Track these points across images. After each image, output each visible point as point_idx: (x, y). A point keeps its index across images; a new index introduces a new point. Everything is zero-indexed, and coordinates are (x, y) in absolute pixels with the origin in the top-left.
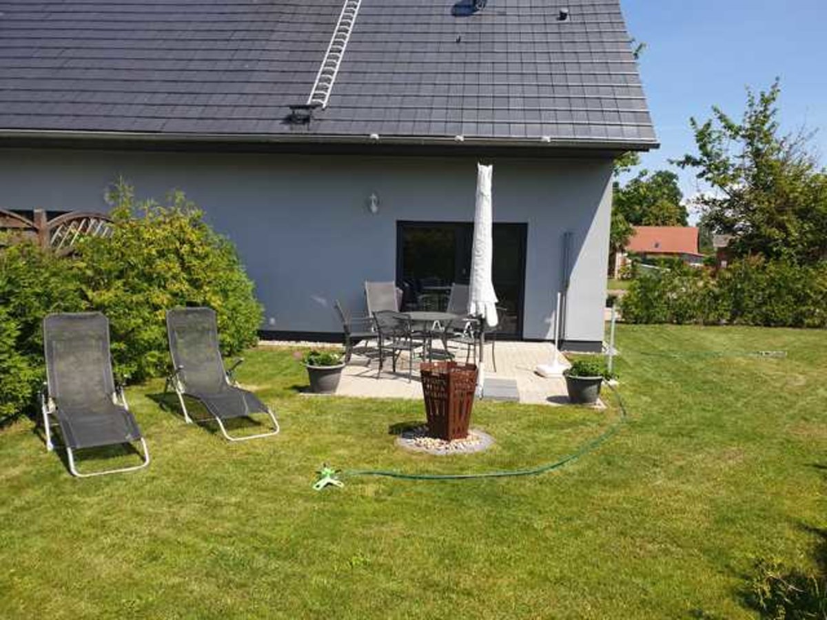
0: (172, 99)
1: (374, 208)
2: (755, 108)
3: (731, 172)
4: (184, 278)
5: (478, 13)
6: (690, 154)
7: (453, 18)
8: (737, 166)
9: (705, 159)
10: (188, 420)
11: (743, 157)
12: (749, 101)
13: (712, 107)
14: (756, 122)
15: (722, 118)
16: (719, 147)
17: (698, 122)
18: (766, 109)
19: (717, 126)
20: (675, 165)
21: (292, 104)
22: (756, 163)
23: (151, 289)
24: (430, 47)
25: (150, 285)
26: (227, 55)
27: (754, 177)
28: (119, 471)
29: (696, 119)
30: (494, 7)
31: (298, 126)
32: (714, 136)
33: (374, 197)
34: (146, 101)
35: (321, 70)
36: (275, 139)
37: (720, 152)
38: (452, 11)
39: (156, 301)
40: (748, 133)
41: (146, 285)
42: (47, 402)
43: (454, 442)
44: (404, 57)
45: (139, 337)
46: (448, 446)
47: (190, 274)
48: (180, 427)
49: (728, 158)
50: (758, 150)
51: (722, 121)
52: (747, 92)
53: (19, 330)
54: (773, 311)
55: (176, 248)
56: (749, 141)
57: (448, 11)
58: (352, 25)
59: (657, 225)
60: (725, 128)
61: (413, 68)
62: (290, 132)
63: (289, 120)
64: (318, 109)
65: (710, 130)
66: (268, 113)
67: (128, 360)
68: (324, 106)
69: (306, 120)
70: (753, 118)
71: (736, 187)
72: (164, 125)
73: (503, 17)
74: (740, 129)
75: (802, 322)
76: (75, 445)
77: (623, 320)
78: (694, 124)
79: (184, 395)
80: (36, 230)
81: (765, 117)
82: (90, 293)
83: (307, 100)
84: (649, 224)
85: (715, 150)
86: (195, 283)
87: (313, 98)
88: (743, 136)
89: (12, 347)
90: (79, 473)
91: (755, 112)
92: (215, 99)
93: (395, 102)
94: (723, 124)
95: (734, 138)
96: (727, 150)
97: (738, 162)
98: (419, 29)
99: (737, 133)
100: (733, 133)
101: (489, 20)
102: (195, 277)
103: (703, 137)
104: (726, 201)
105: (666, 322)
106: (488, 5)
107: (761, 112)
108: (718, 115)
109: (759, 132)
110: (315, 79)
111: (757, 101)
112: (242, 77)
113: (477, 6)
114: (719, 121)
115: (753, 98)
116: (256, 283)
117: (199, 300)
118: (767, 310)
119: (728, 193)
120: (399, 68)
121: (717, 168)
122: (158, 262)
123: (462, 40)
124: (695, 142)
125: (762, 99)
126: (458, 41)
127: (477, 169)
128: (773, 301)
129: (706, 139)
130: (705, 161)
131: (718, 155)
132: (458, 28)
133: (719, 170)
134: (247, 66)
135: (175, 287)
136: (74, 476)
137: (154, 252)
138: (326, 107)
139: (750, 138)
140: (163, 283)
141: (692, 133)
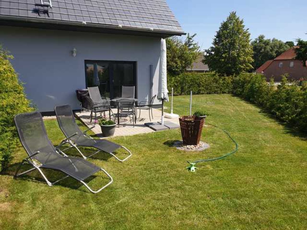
33: (75, 50)
63: (36, 11)
68: (51, 6)
69: (46, 12)
75: (200, 92)
87: (43, 1)
136: (93, 193)
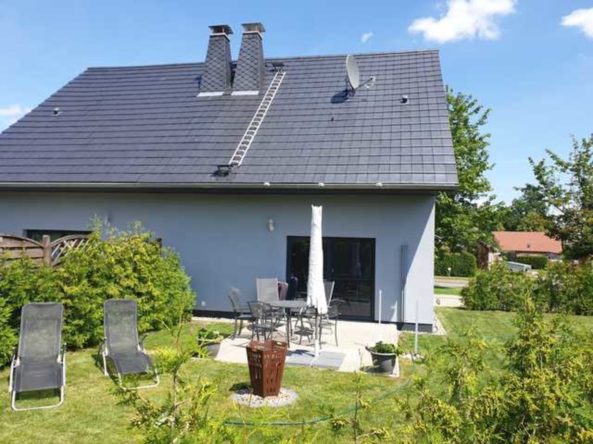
0: (147, 161)
1: (272, 228)
2: (579, 149)
3: (563, 196)
4: (134, 277)
5: (349, 100)
6: (530, 183)
7: (331, 104)
8: (568, 191)
9: (542, 186)
10: (106, 374)
11: (572, 184)
12: (575, 145)
13: (546, 150)
14: (580, 159)
15: (553, 157)
16: (552, 178)
17: (534, 160)
18: (588, 151)
19: (549, 163)
20: (519, 191)
21: (218, 164)
22: (583, 189)
23: (109, 284)
24: (314, 124)
25: (109, 282)
26: (185, 133)
27: (582, 199)
28: (40, 408)
29: (533, 159)
30: (359, 96)
31: (222, 178)
32: (547, 170)
33: (271, 221)
34: (132, 163)
35: (242, 141)
36: (207, 186)
37: (553, 182)
38: (332, 100)
39: (111, 292)
40: (574, 168)
41: (105, 282)
42: (16, 359)
43: (266, 399)
44: (296, 131)
45: (93, 317)
46: (262, 401)
47: (140, 274)
48: (99, 378)
49: (560, 186)
50: (584, 180)
51: (554, 160)
52: (571, 139)
53: (11, 312)
54: (582, 303)
55: (131, 257)
56: (576, 173)
57: (329, 100)
58: (266, 112)
59: (528, 231)
60: (556, 164)
61: (300, 138)
62: (216, 181)
63: (216, 174)
64: (234, 166)
65: (543, 166)
66: (205, 169)
67: (85, 331)
68: (239, 165)
69: (226, 174)
70: (578, 157)
71: (567, 207)
72: (139, 178)
73: (365, 103)
74: (568, 165)
76: (19, 389)
77: (465, 307)
78: (531, 162)
79: (107, 357)
80: (42, 248)
81: (587, 156)
82: (66, 288)
83: (229, 162)
84: (522, 230)
85: (549, 180)
86: (142, 280)
87: (234, 159)
88: (571, 170)
89: (5, 323)
90: (17, 408)
91: (580, 152)
92: (174, 161)
93: (284, 161)
94: (555, 161)
95: (564, 172)
96: (559, 180)
97: (568, 189)
98: (309, 112)
99: (566, 168)
100: (563, 167)
101: (356, 105)
102: (143, 276)
103: (539, 171)
104: (561, 216)
105: (497, 309)
106: (355, 95)
107: (584, 153)
108: (551, 155)
109: (584, 167)
110: (237, 147)
111: (580, 144)
112: (192, 146)
113: (348, 96)
114: (552, 159)
115: (577, 143)
116: (192, 279)
117: (144, 291)
118: (577, 302)
119: (563, 211)
120: (291, 139)
121: (552, 193)
122: (115, 267)
123: (334, 119)
124: (534, 175)
125: (584, 144)
126: (332, 120)
127: (311, 209)
128: (581, 295)
129: (541, 172)
130: (542, 188)
131: (552, 184)
132: (334, 112)
133: (554, 194)
134: (196, 140)
135: (126, 283)
136: (13, 409)
137: (113, 260)
138: (241, 165)
139: (576, 171)
140: (118, 281)
141: (531, 169)
